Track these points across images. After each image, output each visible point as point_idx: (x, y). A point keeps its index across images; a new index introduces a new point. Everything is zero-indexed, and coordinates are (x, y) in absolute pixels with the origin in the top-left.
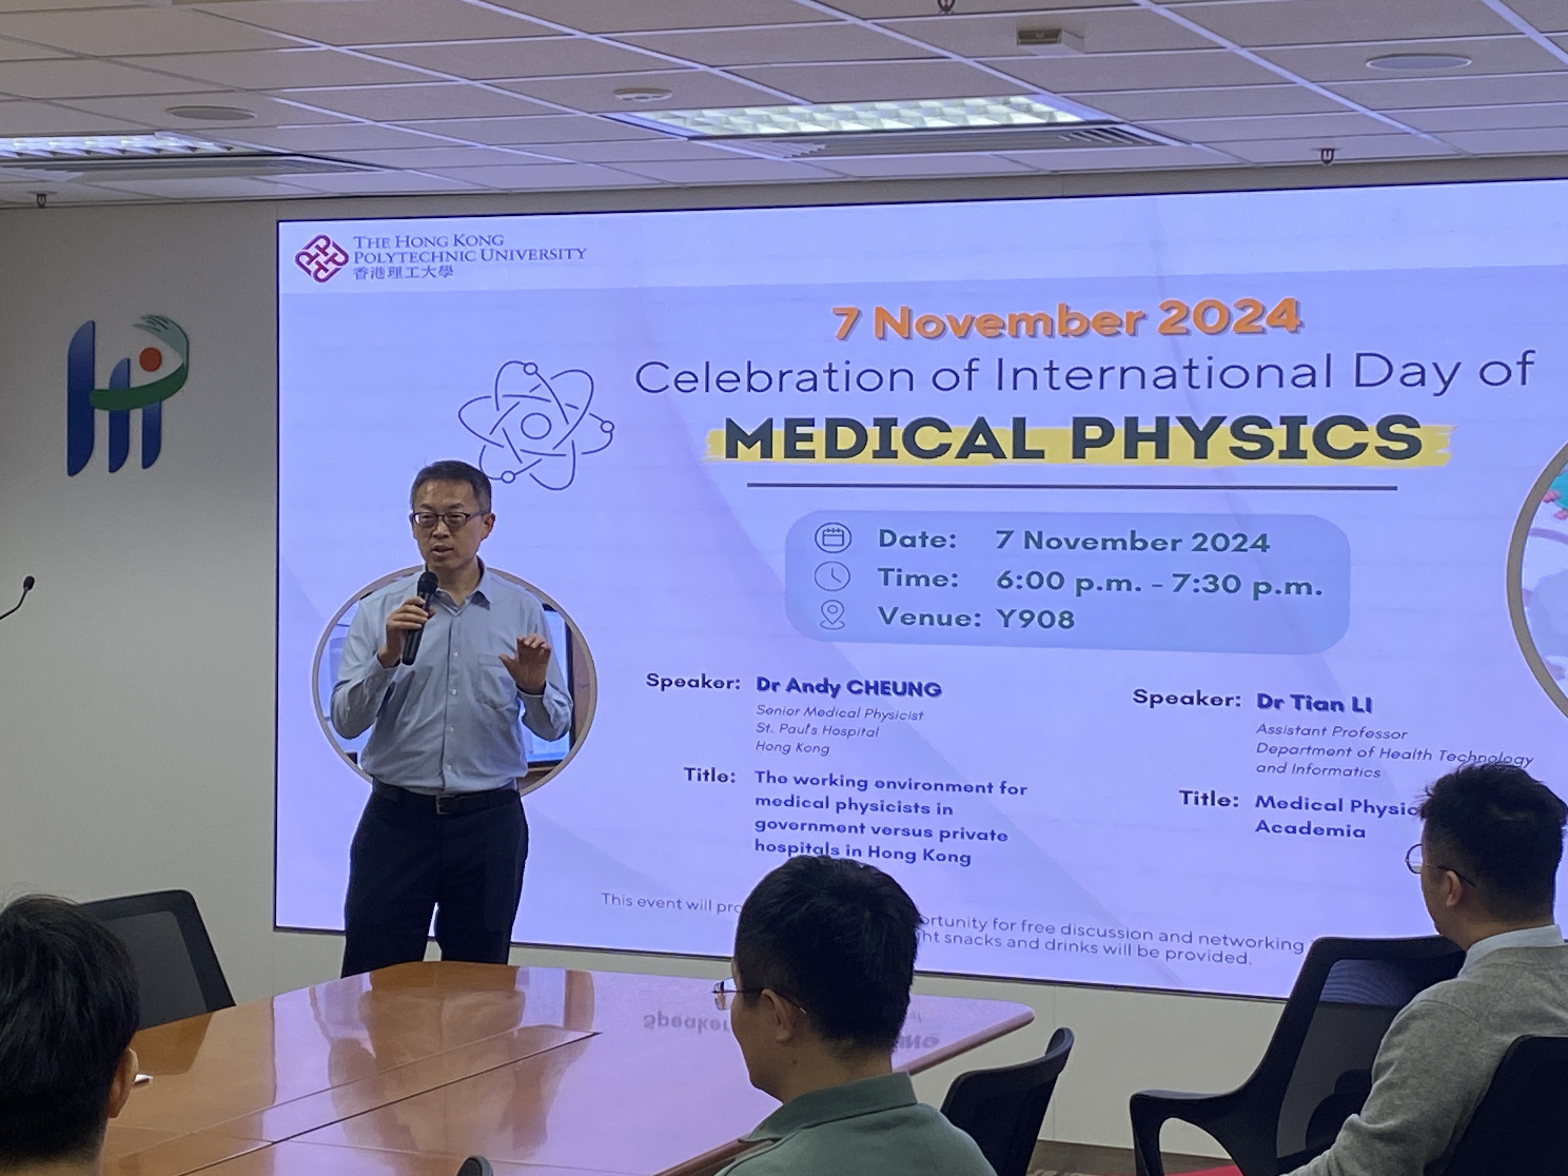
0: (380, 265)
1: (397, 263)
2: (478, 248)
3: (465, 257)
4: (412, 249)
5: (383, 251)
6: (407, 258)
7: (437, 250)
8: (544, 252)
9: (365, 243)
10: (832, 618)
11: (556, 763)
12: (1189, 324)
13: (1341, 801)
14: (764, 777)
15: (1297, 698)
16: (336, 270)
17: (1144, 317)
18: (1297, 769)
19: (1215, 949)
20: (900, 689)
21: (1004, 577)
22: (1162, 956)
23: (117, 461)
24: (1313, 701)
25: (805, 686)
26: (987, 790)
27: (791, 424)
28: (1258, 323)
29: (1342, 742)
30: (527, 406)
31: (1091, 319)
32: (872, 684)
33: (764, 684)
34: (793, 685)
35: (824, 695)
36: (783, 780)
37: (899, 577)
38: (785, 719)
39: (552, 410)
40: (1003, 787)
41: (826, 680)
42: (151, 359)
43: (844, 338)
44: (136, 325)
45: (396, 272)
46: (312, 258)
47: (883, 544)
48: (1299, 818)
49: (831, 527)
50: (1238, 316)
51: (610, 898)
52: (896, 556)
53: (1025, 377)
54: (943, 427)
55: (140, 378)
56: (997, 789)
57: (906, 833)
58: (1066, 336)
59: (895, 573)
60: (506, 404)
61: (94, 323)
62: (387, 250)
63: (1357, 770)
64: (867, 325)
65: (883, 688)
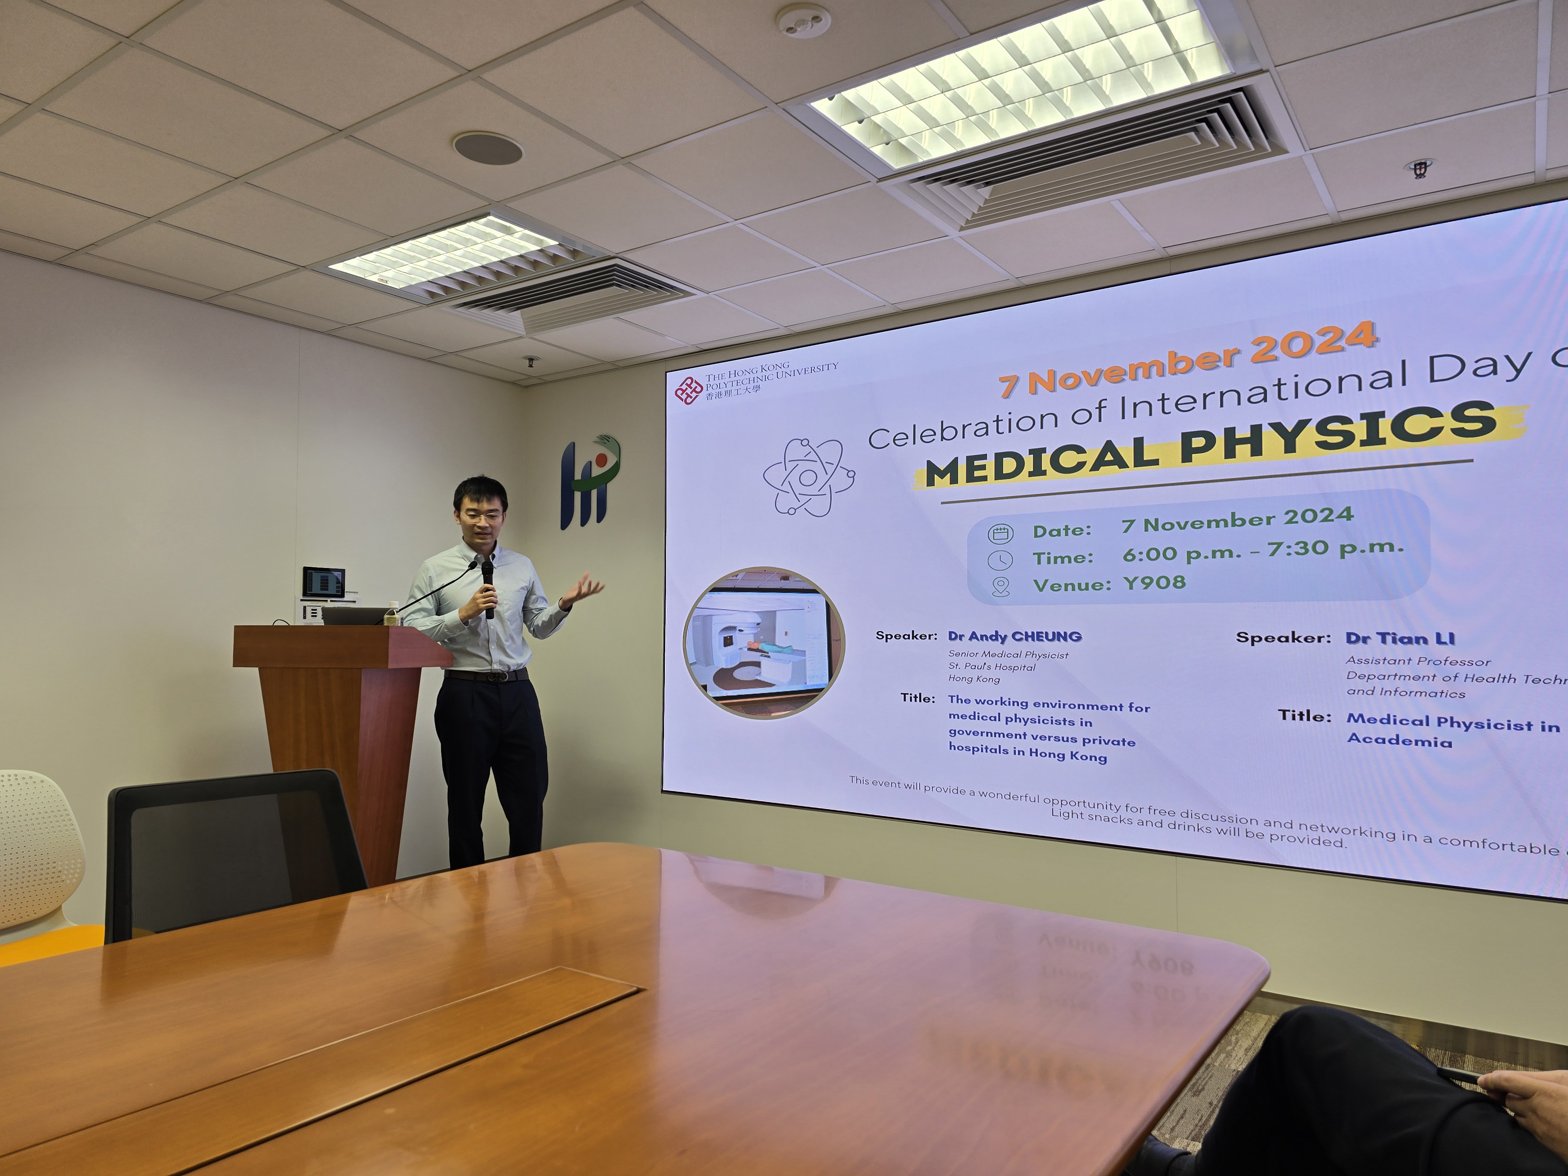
0: (720, 390)
1: (729, 388)
2: (774, 372)
3: (767, 378)
4: (737, 378)
5: (722, 381)
6: (735, 383)
7: (752, 376)
8: (813, 368)
9: (712, 378)
10: (1001, 589)
11: (821, 690)
12: (1278, 352)
13: (1427, 717)
14: (955, 699)
15: (1383, 636)
16: (697, 396)
17: (1238, 352)
18: (1384, 692)
19: (1314, 835)
20: (1050, 637)
21: (1129, 553)
22: (1267, 838)
23: (584, 521)
24: (1398, 637)
25: (982, 636)
26: (1119, 709)
27: (970, 460)
28: (1339, 344)
29: (1425, 669)
30: (803, 466)
31: (1194, 359)
32: (1030, 634)
33: (953, 636)
34: (973, 636)
35: (996, 642)
36: (967, 701)
37: (1049, 559)
38: (969, 659)
39: (817, 467)
40: (1131, 707)
41: (997, 632)
42: (602, 460)
43: (1007, 398)
44: (595, 442)
45: (728, 393)
46: (684, 391)
47: (1036, 536)
48: (1390, 731)
49: (999, 527)
50: (1319, 340)
51: (855, 779)
52: (1047, 544)
53: (1143, 409)
54: (1080, 450)
55: (597, 471)
56: (1126, 708)
57: (1057, 739)
58: (1175, 374)
59: (1046, 555)
60: (790, 466)
61: (574, 443)
62: (723, 381)
63: (1442, 693)
64: (1024, 385)
65: (1038, 636)
